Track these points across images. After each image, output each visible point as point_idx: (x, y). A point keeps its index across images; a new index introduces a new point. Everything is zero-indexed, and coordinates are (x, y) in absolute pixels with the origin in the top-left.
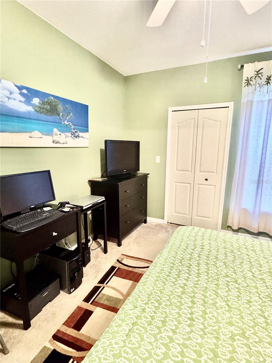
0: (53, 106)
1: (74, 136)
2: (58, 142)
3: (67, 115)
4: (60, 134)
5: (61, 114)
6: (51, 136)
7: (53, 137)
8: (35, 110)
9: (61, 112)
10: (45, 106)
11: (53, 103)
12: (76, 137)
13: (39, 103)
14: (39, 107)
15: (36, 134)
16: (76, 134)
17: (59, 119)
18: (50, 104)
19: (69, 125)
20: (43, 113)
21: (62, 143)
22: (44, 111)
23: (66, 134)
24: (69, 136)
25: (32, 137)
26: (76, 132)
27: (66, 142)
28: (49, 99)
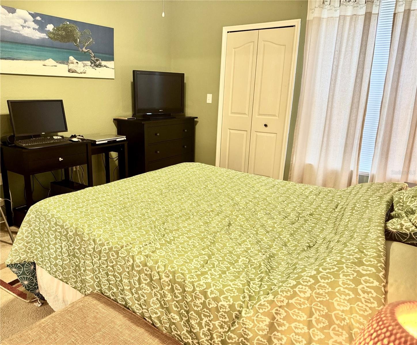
0: (68, 32)
1: (94, 65)
2: (75, 71)
3: (85, 41)
4: (77, 63)
5: (78, 40)
6: (67, 64)
7: (68, 65)
8: (49, 37)
9: (78, 38)
10: (60, 32)
11: (70, 28)
12: (97, 66)
13: (53, 29)
14: (54, 34)
15: (50, 62)
16: (98, 63)
17: (76, 45)
18: (65, 29)
19: (87, 52)
20: (57, 40)
21: (80, 72)
22: (58, 38)
23: (84, 62)
24: (87, 65)
25: (46, 65)
26: (97, 60)
27: (84, 71)
28: (64, 25)
